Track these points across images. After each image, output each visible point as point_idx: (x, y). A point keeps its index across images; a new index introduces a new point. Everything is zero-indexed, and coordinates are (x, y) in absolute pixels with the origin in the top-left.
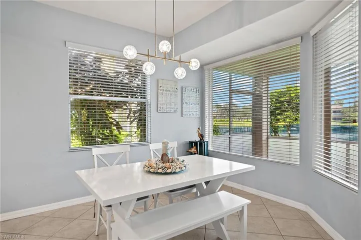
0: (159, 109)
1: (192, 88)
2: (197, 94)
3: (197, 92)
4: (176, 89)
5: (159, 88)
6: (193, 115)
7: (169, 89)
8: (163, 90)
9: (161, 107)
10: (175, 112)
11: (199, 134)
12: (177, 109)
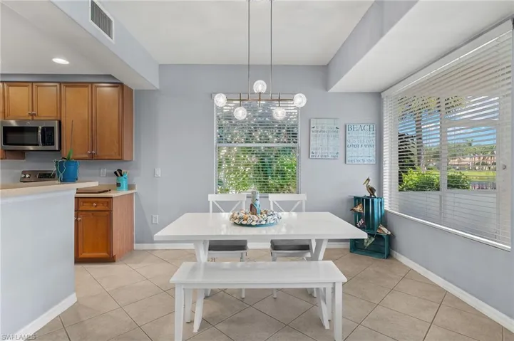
0: (311, 154)
1: (363, 126)
2: (371, 132)
3: (371, 130)
4: (335, 129)
5: (312, 129)
6: (364, 161)
7: (325, 129)
8: (317, 131)
9: (314, 152)
10: (335, 158)
11: (368, 187)
12: (337, 153)
